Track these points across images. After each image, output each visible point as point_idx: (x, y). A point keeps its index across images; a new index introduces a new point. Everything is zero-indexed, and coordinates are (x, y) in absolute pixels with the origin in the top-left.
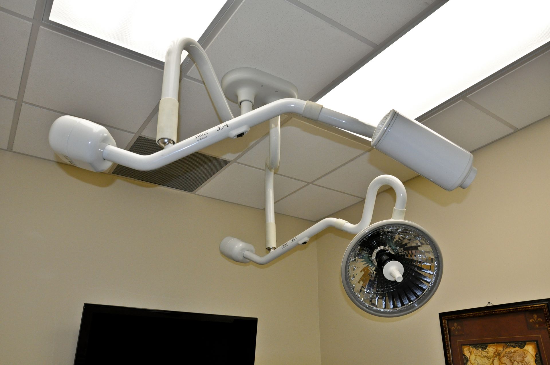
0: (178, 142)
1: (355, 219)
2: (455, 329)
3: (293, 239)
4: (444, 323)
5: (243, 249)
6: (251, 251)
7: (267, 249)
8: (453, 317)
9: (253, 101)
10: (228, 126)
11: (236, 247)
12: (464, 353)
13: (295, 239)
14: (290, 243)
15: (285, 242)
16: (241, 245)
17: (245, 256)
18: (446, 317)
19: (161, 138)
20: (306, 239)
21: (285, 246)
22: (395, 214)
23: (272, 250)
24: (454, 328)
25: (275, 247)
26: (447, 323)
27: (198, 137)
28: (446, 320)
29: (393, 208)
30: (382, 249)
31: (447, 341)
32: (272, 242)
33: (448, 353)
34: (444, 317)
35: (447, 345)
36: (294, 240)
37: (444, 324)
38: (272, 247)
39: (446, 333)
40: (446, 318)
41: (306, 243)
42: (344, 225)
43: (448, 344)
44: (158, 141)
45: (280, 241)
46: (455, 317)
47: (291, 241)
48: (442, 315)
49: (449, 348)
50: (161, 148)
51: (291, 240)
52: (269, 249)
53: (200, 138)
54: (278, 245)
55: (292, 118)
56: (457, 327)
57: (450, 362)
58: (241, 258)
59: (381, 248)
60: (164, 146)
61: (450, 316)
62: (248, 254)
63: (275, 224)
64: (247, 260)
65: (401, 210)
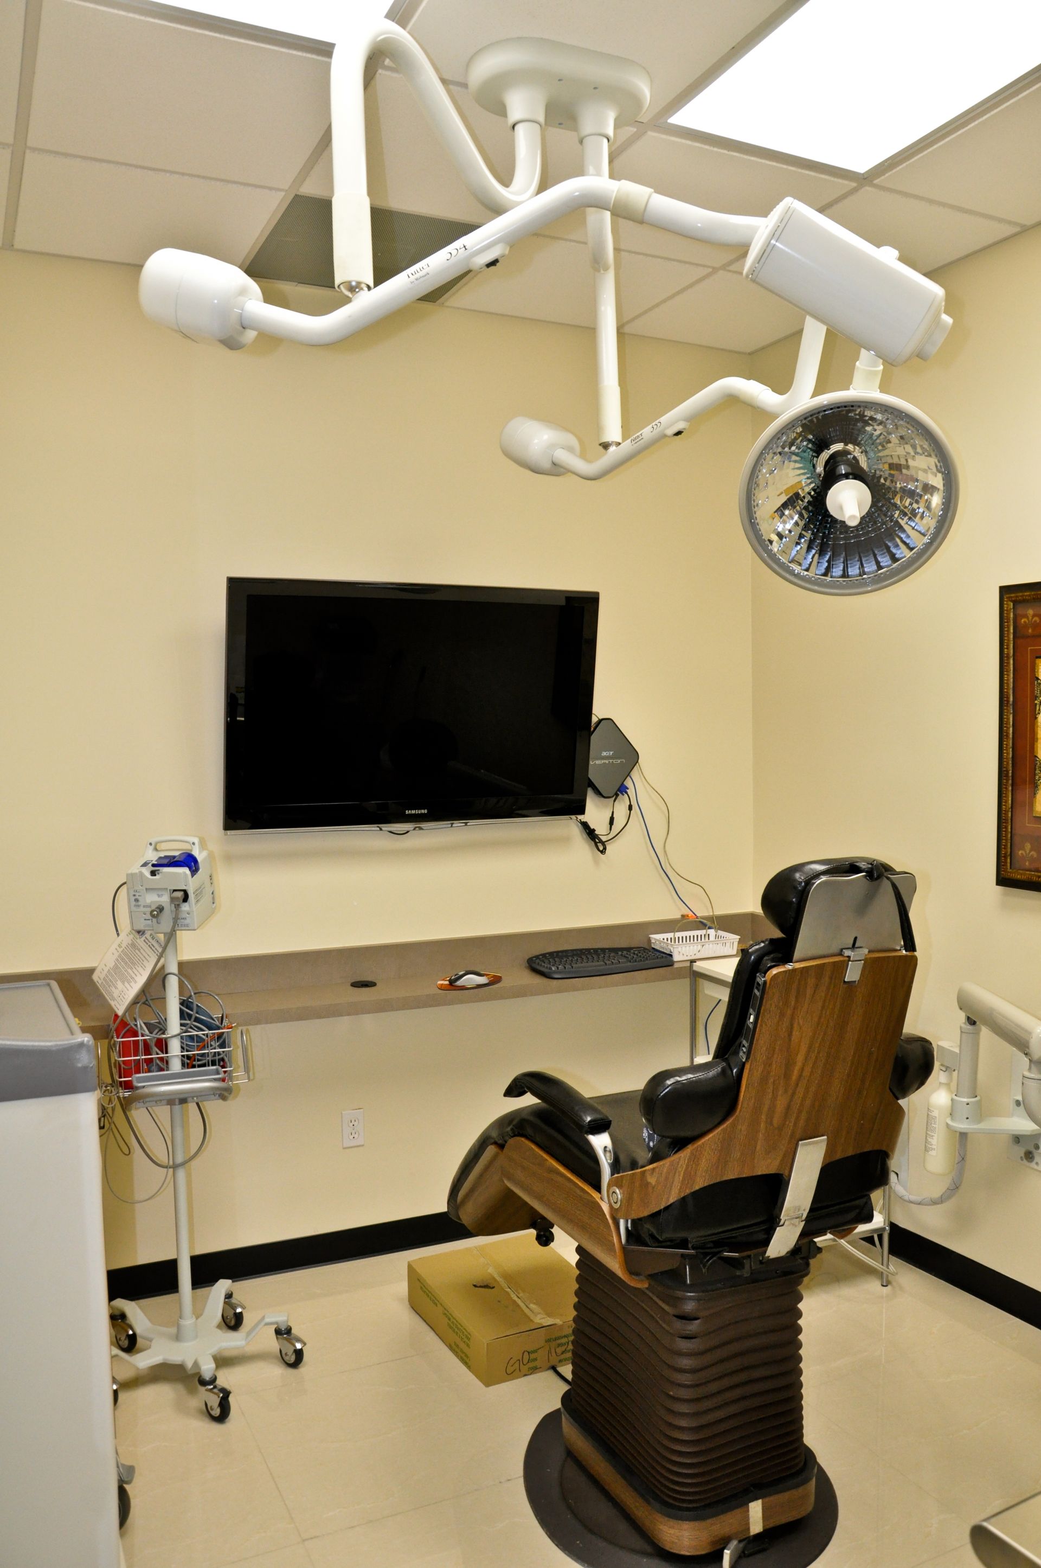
0: (375, 286)
1: (782, 384)
2: (1029, 622)
3: (654, 424)
4: (1005, 608)
5: (553, 446)
6: (570, 449)
7: (600, 445)
8: (1027, 595)
9: (541, 119)
10: (466, 249)
11: (536, 441)
12: (1038, 675)
13: (659, 424)
14: (647, 432)
15: (639, 432)
16: (546, 437)
17: (556, 461)
18: (1013, 595)
19: (343, 281)
20: (680, 426)
21: (638, 440)
22: (858, 378)
23: (612, 449)
24: (1027, 622)
25: (620, 441)
26: (1014, 608)
27: (412, 274)
28: (1012, 601)
29: (855, 365)
30: (839, 451)
31: (1007, 649)
32: (613, 430)
33: (1005, 673)
34: (1007, 596)
35: (1007, 657)
36: (655, 427)
37: (1005, 612)
38: (612, 442)
39: (1008, 631)
40: (1012, 597)
41: (683, 434)
42: (758, 396)
43: (1008, 654)
44: (339, 286)
45: (627, 429)
46: (1029, 595)
47: (649, 428)
48: (1004, 590)
49: (1008, 663)
50: (348, 300)
51: (651, 426)
52: (606, 446)
53: (416, 276)
54: (625, 437)
55: (646, 132)
56: (1032, 619)
57: (1007, 692)
58: (546, 465)
59: (837, 447)
60: (350, 295)
61: (1021, 594)
62: (563, 456)
63: (619, 388)
64: (562, 470)
65: (871, 371)
